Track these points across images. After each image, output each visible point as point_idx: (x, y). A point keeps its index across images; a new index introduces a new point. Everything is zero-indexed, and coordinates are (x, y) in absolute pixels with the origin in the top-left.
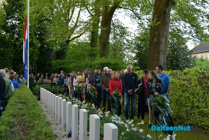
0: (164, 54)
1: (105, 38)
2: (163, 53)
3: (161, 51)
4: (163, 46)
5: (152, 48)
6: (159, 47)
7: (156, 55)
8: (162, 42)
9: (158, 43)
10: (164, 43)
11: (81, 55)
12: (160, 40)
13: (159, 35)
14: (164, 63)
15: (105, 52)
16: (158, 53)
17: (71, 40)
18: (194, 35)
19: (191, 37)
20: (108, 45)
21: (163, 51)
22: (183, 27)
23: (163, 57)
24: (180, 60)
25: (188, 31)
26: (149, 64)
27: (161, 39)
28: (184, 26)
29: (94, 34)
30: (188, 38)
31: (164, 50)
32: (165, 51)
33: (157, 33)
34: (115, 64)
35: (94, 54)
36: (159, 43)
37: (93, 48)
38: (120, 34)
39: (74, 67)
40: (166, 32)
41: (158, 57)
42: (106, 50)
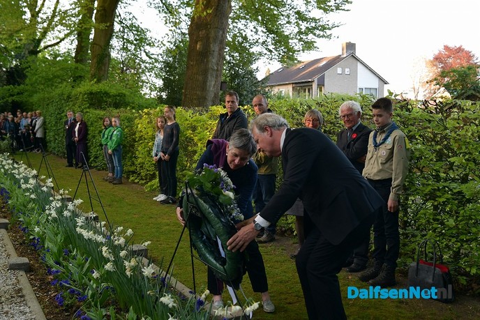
0: (217, 76)
1: (102, 44)
2: (214, 73)
3: (210, 71)
4: (214, 61)
5: (192, 63)
6: (207, 61)
7: (200, 78)
8: (214, 51)
9: (205, 54)
10: (216, 54)
11: (55, 77)
12: (209, 46)
13: (208, 38)
14: (215, 94)
15: (102, 73)
16: (205, 73)
17: (40, 51)
18: (271, 47)
19: (265, 51)
20: (107, 59)
21: (213, 70)
22: (252, 31)
23: (213, 83)
24: (245, 93)
25: (261, 41)
26: (186, 96)
27: (211, 45)
28: (255, 30)
29: (82, 38)
30: (260, 54)
31: (216, 68)
32: (217, 70)
33: (202, 33)
34: (118, 96)
35: (80, 77)
36: (207, 52)
37: (80, 66)
38: (135, 42)
39: (39, 101)
40: (221, 32)
41: (205, 82)
42: (103, 68)
